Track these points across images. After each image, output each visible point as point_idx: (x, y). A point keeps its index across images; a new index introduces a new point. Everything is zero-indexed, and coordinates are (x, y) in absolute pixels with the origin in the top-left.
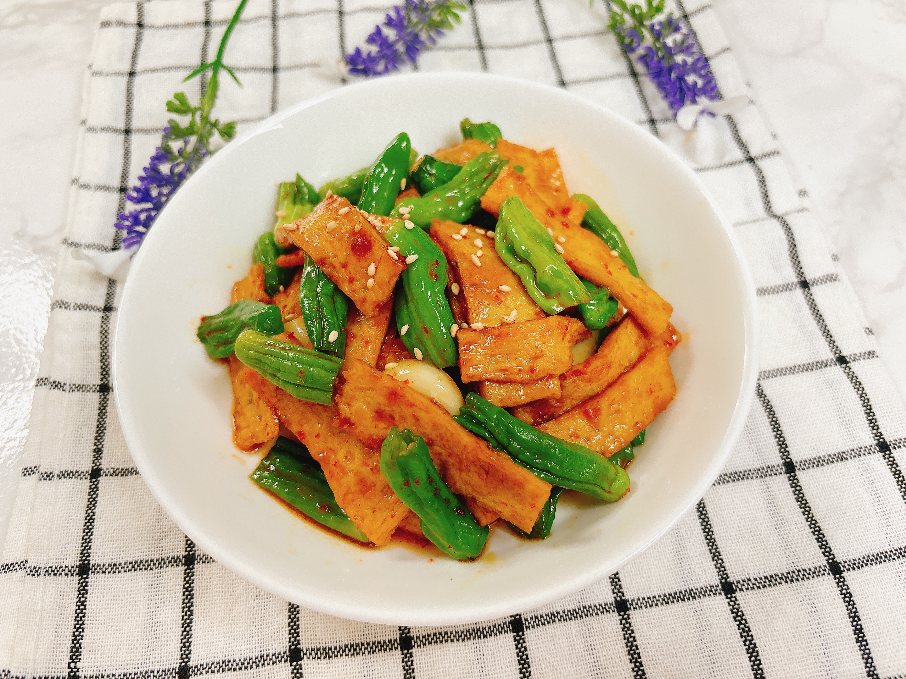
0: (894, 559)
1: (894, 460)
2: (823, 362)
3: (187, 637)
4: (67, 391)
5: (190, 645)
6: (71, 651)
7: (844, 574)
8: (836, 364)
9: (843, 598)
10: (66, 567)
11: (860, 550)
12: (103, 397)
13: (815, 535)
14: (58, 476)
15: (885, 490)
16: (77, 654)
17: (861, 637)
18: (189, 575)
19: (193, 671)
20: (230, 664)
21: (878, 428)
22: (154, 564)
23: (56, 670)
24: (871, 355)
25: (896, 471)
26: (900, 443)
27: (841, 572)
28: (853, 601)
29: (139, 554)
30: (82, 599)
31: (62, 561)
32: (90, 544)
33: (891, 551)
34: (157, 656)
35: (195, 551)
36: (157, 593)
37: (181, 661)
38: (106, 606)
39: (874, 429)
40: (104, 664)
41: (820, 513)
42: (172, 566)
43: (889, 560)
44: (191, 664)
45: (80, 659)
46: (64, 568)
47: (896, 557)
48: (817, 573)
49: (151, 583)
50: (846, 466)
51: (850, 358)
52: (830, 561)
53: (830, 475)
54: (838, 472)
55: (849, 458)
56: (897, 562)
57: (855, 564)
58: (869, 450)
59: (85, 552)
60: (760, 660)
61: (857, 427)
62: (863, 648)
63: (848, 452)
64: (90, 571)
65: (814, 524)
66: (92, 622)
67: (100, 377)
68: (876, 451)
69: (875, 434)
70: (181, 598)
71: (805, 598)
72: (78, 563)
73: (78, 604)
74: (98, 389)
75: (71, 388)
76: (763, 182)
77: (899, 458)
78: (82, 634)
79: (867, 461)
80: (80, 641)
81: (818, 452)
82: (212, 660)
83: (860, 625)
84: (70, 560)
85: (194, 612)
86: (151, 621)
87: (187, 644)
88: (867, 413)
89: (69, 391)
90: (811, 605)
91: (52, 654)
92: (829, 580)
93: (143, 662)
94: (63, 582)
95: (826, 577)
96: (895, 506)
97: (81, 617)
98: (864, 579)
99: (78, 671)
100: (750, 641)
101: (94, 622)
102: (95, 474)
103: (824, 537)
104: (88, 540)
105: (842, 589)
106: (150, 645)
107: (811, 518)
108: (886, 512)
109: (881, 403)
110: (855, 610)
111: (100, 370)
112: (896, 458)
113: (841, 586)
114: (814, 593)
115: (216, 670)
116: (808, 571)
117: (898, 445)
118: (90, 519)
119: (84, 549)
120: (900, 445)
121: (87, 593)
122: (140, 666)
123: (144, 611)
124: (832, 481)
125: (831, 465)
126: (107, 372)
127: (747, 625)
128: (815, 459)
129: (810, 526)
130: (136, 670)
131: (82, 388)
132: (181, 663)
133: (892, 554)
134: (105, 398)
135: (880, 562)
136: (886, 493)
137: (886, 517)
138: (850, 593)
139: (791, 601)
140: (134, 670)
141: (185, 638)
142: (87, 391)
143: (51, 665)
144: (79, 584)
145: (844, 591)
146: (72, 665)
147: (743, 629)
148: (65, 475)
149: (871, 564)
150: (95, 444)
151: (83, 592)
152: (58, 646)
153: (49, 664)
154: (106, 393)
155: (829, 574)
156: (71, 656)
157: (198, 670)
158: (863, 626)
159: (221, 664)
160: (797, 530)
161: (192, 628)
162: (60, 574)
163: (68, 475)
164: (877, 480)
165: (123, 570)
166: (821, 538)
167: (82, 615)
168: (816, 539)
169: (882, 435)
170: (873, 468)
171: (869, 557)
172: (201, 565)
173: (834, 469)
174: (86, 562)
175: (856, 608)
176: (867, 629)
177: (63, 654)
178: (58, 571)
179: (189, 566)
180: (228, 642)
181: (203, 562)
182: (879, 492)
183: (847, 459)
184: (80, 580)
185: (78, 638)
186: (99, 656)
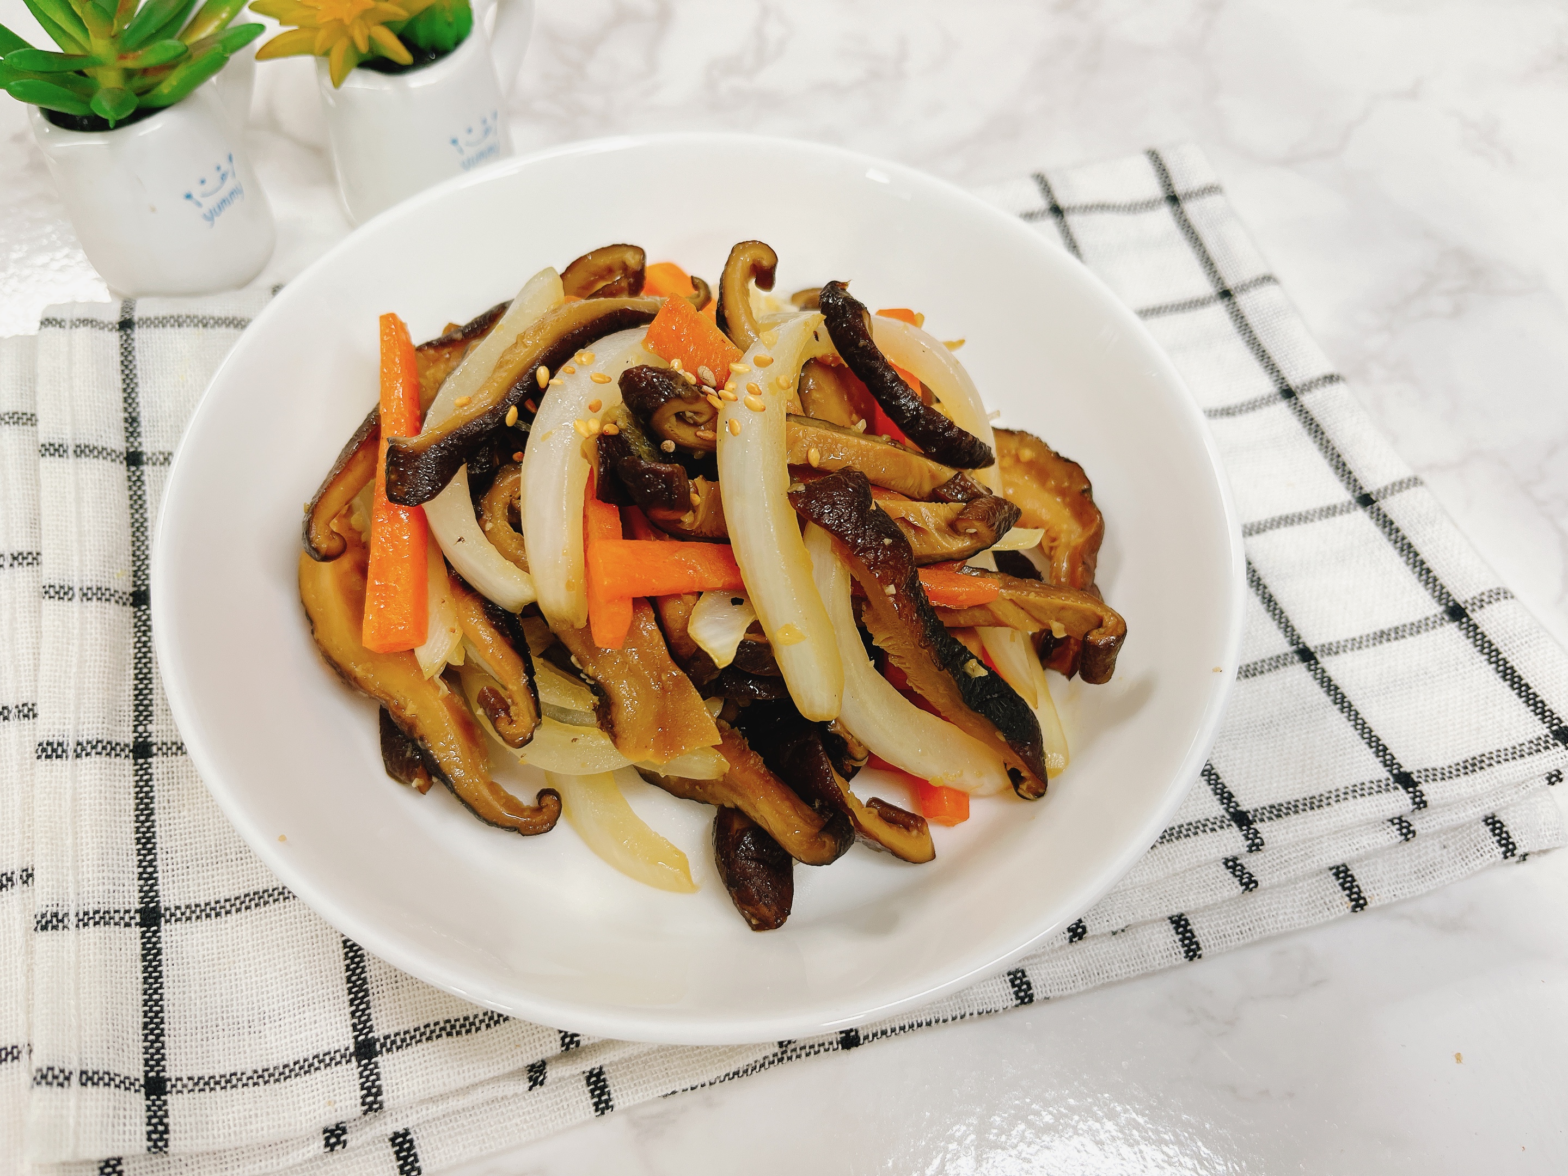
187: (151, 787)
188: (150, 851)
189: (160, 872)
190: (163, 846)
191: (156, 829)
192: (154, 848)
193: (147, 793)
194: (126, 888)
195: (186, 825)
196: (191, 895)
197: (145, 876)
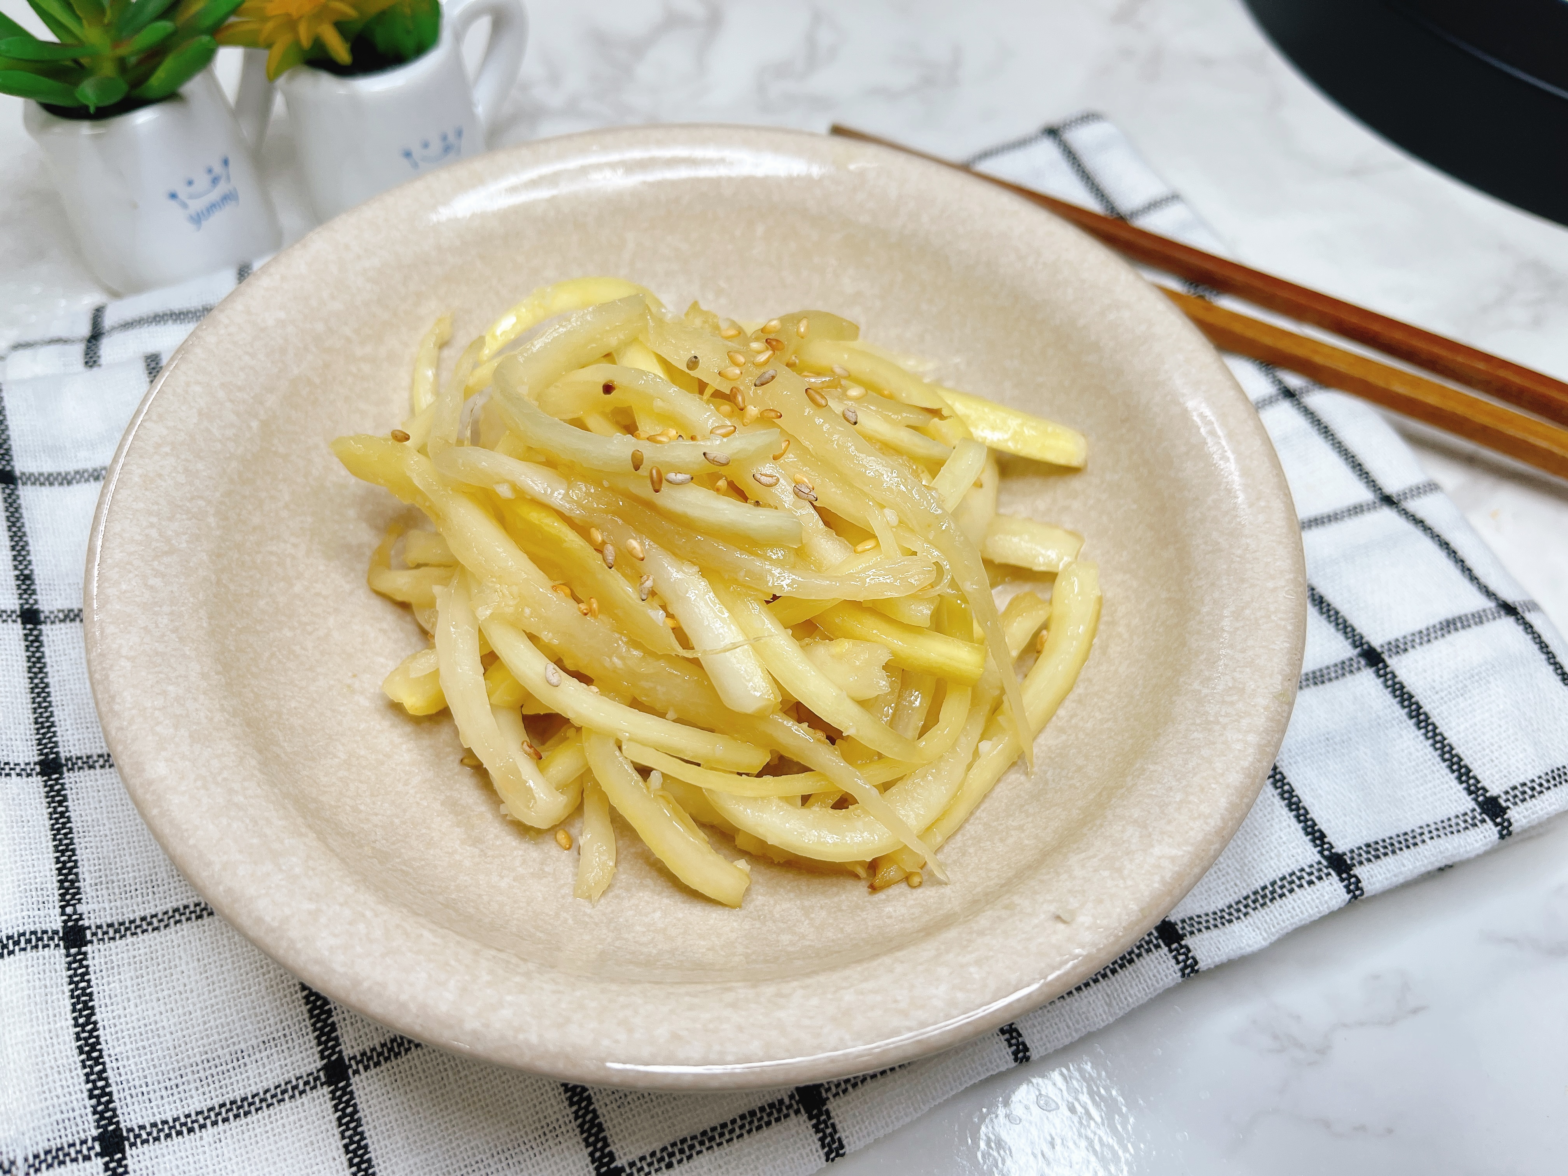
187: (89, 981)
188: (97, 1062)
189: (114, 1085)
190: (112, 1052)
191: (100, 1032)
192: (101, 1056)
193: (84, 989)
194: (77, 1113)
195: (135, 1024)
196: (155, 1110)
197: (96, 1092)
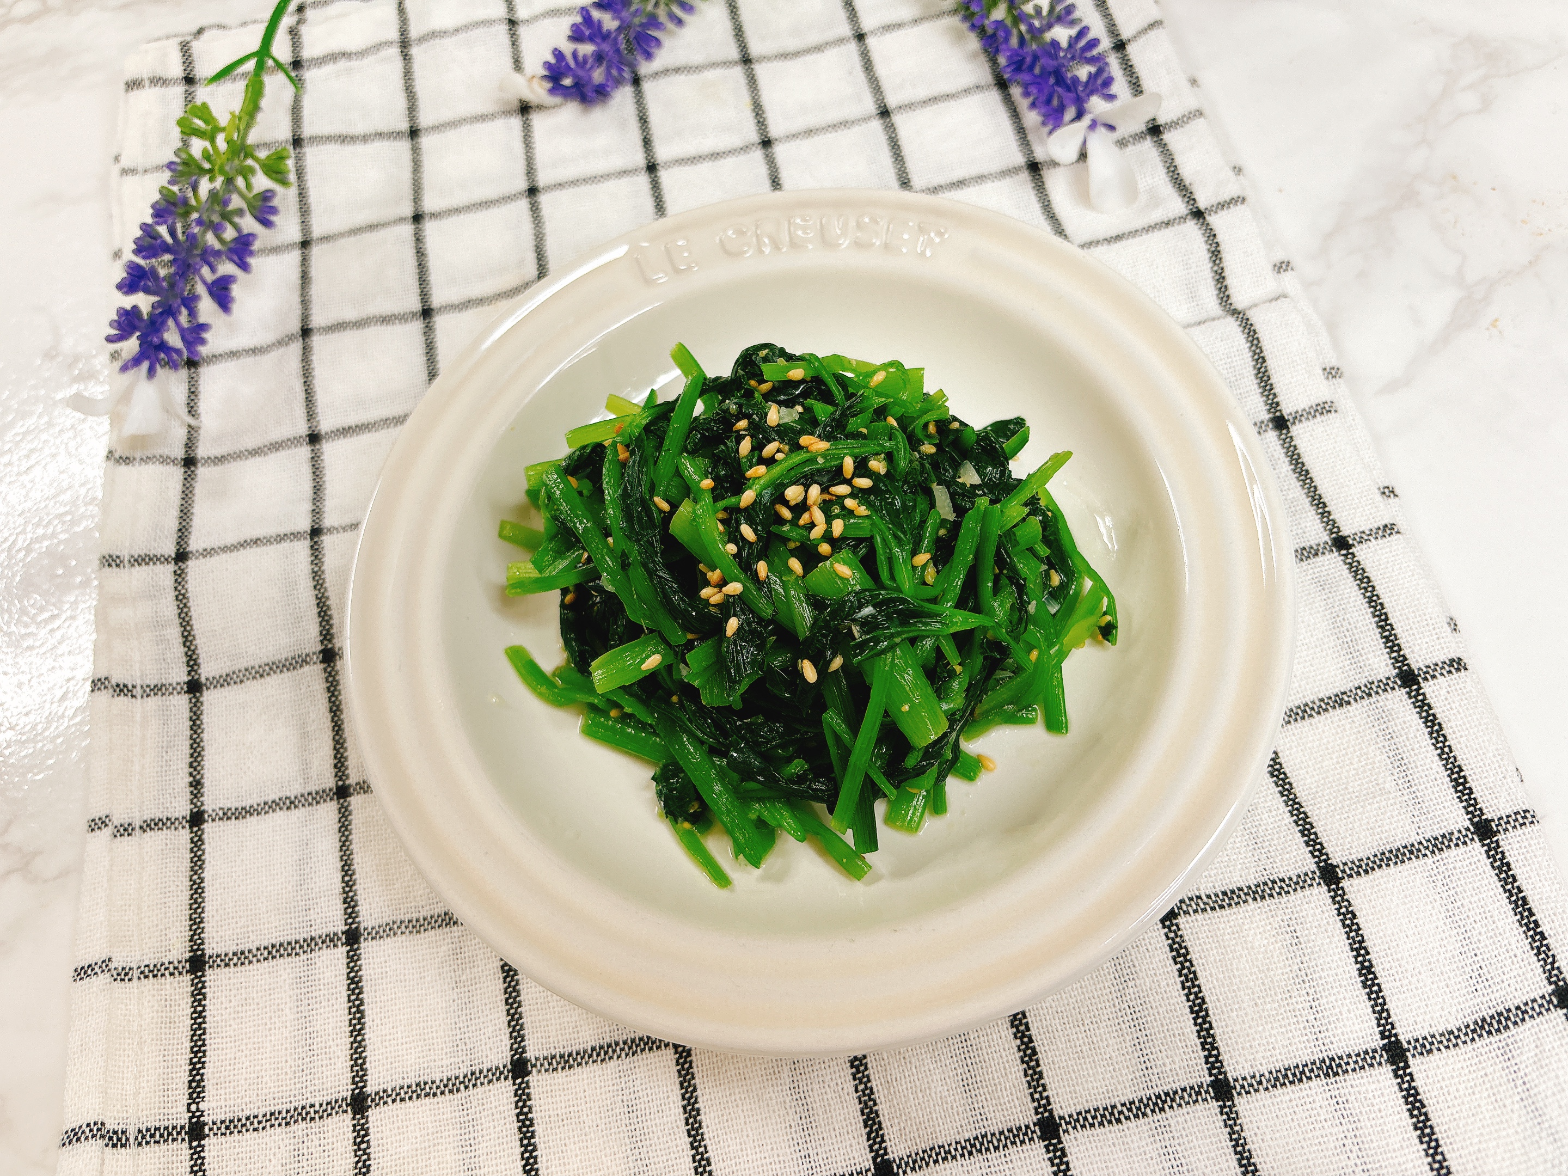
0: (1425, 855)
1: (1425, 699)
2: (1311, 547)
3: (359, 1050)
4: (139, 697)
5: (364, 1063)
6: (190, 1087)
7: (1345, 883)
8: (1332, 551)
9: (1341, 920)
10: (170, 963)
11: (1369, 845)
12: (194, 700)
13: (1298, 825)
14: (141, 827)
15: (1409, 748)
16: (198, 1090)
17: (1371, 979)
18: (353, 959)
19: (373, 1100)
20: (427, 1087)
21: (1400, 650)
22: (301, 947)
23: (170, 1117)
24: (1388, 532)
25: (1429, 715)
26: (1436, 670)
27: (1338, 880)
28: (1357, 924)
29: (278, 934)
30: (199, 1009)
31: (164, 954)
32: (202, 925)
33: (1420, 843)
34: (316, 1082)
35: (359, 923)
36: (310, 989)
37: (354, 1087)
38: (236, 1016)
39: (1392, 651)
40: (240, 1101)
41: (1307, 792)
42: (327, 947)
43: (1417, 857)
44: (368, 1090)
45: (204, 1097)
46: (167, 965)
47: (1427, 852)
48: (1301, 884)
49: (298, 975)
50: (1348, 715)
51: (1355, 539)
52: (1322, 864)
53: (1323, 731)
54: (1335, 725)
55: (1352, 701)
56: (1429, 860)
57: (1361, 866)
58: (1385, 685)
59: (196, 937)
60: (1210, 1023)
61: (1366, 650)
62: (1373, 996)
63: (1351, 691)
64: (207, 965)
65: (1297, 809)
66: (216, 1041)
67: (186, 669)
68: (1396, 687)
69: (1394, 658)
70: (345, 993)
71: (1282, 924)
72: (188, 955)
73: (194, 1016)
74: (185, 688)
75: (145, 691)
76: (1216, 254)
77: (1433, 695)
78: (203, 1060)
79: (1382, 704)
80: (201, 1071)
81: (1304, 697)
82: (401, 1082)
83: (1369, 961)
84: (175, 952)
85: (366, 1013)
86: (304, 1031)
87: (360, 1061)
88: (1381, 627)
89: (142, 697)
90: (1290, 935)
91: (161, 1094)
92: (1320, 894)
93: (297, 1092)
94: (168, 986)
95: (1316, 890)
96: (1427, 773)
97: (200, 1035)
98: (1376, 889)
99: (202, 1115)
100: (1196, 994)
101: (219, 1040)
102: (196, 819)
103: (1312, 827)
104: (198, 920)
105: (1341, 907)
106: (305, 1067)
107: (1293, 800)
108: (1412, 783)
109: (1403, 609)
110: (1360, 938)
111: (185, 659)
112: (1428, 696)
113: (1338, 902)
114: (1296, 915)
115: (407, 1096)
116: (1287, 882)
117: (1432, 673)
118: (197, 889)
119: (194, 934)
120: (1436, 673)
121: (205, 999)
122: (292, 1099)
123: (292, 1017)
124: (1325, 741)
125: (1324, 716)
126: (195, 660)
127: (1193, 969)
128: (1299, 707)
129: (1291, 812)
130: (288, 1106)
131: (160, 689)
132: (353, 1090)
133: (1421, 847)
134: (198, 701)
135: (1403, 862)
136: (1412, 753)
137: (1412, 790)
138: (1352, 912)
139: (1262, 929)
140: (284, 1106)
141: (356, 1053)
142: (170, 694)
143: (162, 1111)
144: (192, 985)
145: (1343, 910)
146: (193, 1107)
147: (1186, 976)
148: (152, 825)
149: (1388, 865)
150: (191, 774)
151: (199, 997)
152: (170, 1081)
153: (159, 1108)
154: (198, 694)
155: (1319, 884)
156: (191, 1095)
157: (381, 1098)
158: (1374, 963)
159: (414, 1088)
160: (1272, 820)
161: (366, 1037)
162: (163, 975)
163: (156, 824)
164: (1398, 734)
165: (255, 960)
166: (1308, 830)
167: (201, 1032)
168: (1300, 831)
169: (1405, 659)
170: (1391, 715)
171: (1383, 853)
172: (370, 943)
173: (1329, 721)
174: (199, 953)
175: (1362, 936)
176: (1380, 968)
177: (178, 1092)
178: (158, 970)
179: (352, 945)
180: (421, 1055)
181: (373, 939)
182: (1401, 751)
183: (1349, 703)
184: (192, 980)
185: (198, 1066)
186: (232, 1090)
